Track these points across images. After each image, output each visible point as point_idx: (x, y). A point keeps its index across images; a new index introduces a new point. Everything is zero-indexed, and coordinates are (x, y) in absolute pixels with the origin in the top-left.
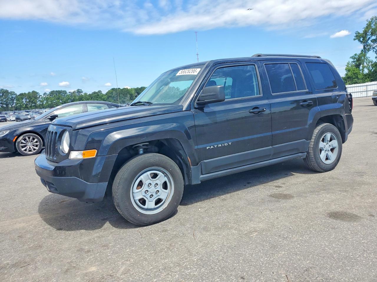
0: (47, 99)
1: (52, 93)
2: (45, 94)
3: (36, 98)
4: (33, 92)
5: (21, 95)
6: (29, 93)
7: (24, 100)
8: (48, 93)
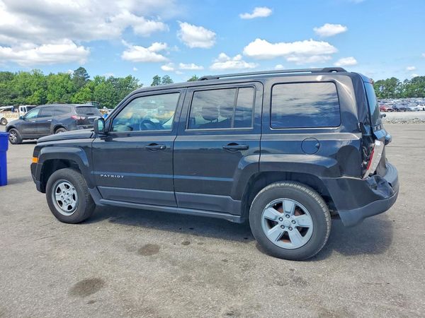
0: (407, 87)
1: (415, 79)
2: (406, 81)
3: (394, 85)
4: (393, 79)
5: (379, 82)
6: (388, 79)
7: (380, 88)
8: (410, 79)
